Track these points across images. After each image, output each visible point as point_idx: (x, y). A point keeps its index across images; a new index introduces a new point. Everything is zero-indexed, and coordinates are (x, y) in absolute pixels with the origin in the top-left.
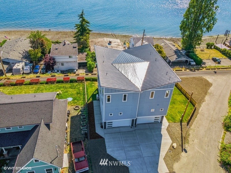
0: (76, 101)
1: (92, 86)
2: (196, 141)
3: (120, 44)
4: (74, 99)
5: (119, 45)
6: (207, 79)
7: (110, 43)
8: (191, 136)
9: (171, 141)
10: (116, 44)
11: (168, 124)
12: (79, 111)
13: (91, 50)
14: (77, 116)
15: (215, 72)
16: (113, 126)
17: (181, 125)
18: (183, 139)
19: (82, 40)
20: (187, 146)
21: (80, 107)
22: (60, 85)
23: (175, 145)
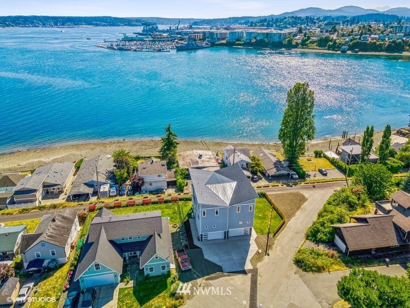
0: (173, 220)
1: (186, 206)
2: (279, 248)
3: (212, 157)
4: (172, 218)
5: (210, 158)
6: (304, 194)
7: (200, 156)
8: (275, 245)
9: (257, 248)
10: (207, 157)
11: (256, 236)
12: (177, 228)
13: (180, 166)
14: (176, 232)
15: (314, 187)
16: (209, 239)
17: (268, 236)
18: (268, 247)
19: (170, 155)
20: (270, 252)
21: (177, 224)
22: (156, 206)
23: (260, 251)
